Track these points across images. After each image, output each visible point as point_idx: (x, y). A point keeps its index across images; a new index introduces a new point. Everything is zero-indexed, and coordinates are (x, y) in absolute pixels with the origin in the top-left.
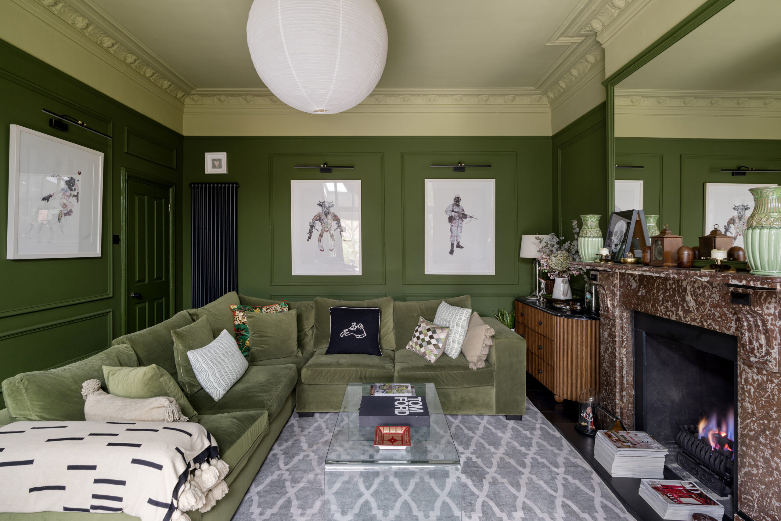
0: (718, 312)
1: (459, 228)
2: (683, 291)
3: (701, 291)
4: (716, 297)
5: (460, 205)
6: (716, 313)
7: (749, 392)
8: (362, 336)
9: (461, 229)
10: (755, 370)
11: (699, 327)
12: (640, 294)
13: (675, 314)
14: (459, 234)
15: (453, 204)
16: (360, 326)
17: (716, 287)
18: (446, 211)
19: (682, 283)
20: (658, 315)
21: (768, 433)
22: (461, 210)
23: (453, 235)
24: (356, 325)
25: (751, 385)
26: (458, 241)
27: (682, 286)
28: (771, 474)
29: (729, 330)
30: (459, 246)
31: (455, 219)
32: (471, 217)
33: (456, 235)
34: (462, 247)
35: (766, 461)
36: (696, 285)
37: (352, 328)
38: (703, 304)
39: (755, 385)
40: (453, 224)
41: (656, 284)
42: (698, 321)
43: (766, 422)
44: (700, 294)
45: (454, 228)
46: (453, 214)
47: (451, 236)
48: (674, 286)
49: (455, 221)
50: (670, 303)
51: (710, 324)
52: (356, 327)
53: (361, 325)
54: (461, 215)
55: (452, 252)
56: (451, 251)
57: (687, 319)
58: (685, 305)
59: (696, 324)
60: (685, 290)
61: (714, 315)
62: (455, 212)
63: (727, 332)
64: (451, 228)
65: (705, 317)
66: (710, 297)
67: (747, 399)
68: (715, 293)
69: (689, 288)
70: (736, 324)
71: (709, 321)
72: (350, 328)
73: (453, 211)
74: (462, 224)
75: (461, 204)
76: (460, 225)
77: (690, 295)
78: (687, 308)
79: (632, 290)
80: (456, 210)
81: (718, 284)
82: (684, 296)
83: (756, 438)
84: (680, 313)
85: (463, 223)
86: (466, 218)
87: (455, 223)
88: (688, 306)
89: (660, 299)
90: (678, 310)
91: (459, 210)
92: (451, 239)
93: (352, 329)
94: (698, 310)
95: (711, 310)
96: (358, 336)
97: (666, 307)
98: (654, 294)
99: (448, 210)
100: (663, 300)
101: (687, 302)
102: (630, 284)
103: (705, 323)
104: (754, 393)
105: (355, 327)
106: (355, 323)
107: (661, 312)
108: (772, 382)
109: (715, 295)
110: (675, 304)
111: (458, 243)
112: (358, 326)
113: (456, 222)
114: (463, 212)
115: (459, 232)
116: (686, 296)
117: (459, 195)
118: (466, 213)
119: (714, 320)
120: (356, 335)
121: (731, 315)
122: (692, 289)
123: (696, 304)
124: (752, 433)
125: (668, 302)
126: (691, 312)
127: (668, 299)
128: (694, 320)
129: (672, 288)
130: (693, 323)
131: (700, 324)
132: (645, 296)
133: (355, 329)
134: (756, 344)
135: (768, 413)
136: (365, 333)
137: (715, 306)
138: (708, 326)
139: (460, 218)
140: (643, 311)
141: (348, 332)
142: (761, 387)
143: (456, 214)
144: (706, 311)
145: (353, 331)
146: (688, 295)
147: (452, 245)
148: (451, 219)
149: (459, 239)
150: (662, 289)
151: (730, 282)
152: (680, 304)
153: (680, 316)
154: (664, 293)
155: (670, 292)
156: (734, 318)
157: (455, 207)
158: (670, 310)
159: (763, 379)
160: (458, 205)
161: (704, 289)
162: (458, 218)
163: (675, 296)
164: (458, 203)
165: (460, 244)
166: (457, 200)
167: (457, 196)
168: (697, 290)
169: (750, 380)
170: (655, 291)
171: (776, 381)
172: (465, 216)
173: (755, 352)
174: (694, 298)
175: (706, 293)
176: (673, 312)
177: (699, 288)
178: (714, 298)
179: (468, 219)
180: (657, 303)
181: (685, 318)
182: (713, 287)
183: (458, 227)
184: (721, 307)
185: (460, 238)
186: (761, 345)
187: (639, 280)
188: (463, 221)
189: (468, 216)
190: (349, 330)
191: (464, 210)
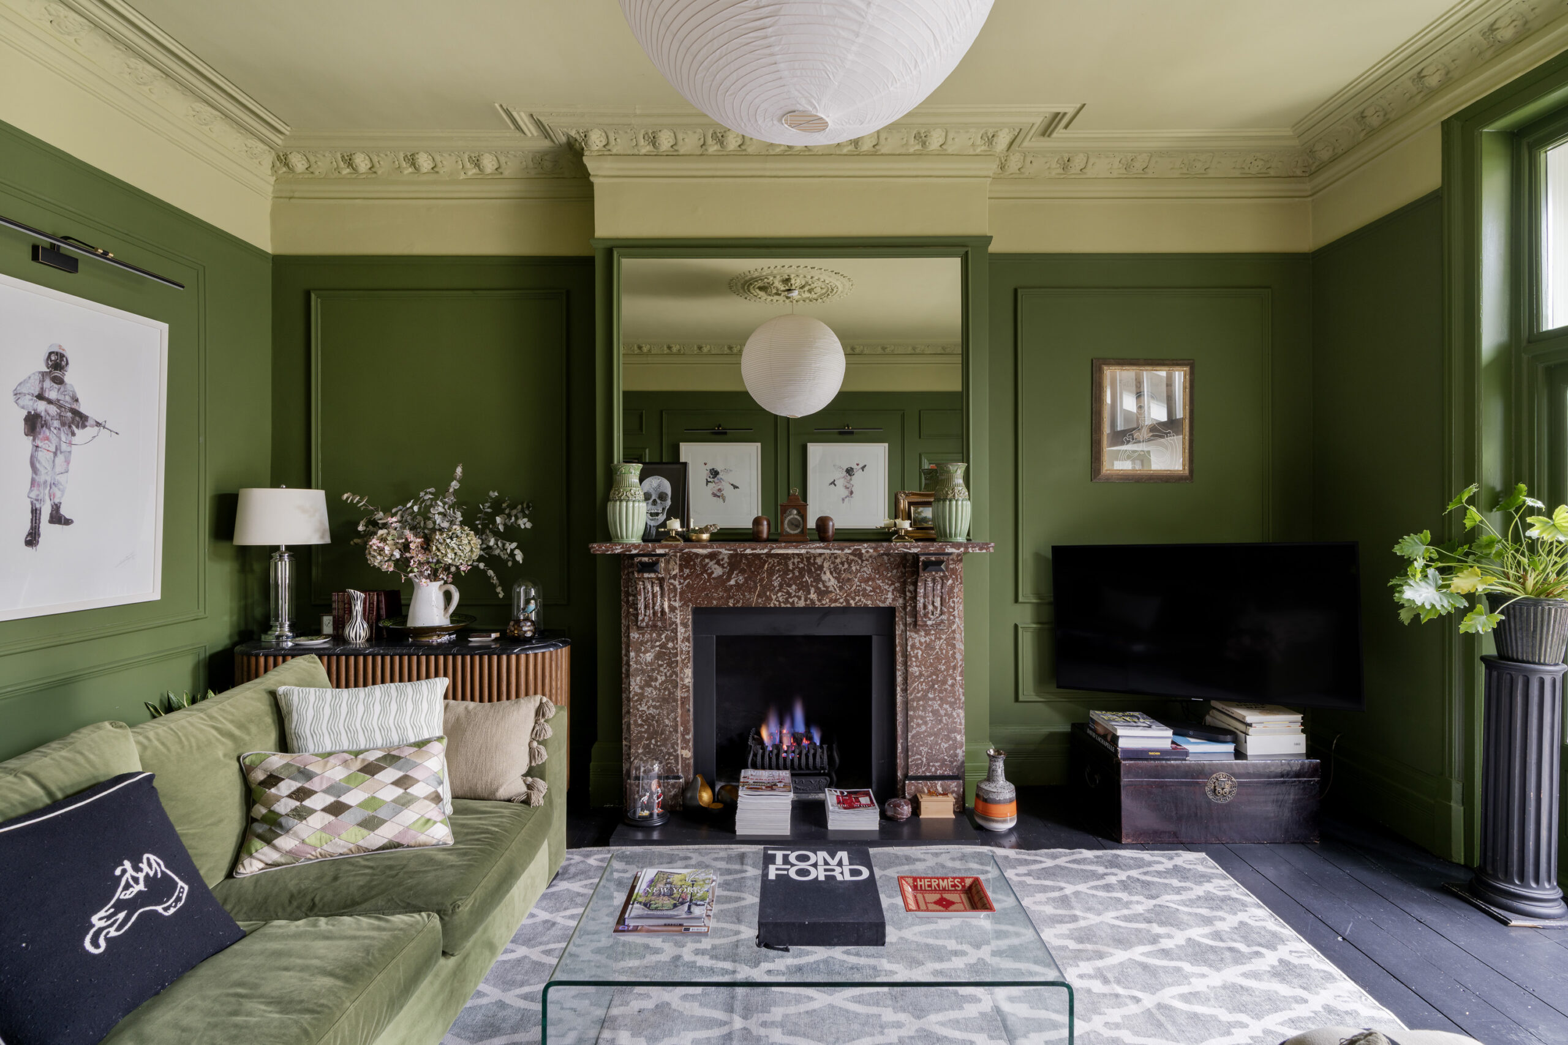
0: (870, 586)
1: (60, 458)
2: (816, 570)
3: (846, 566)
4: (868, 571)
5: (66, 379)
6: (867, 588)
7: (916, 657)
8: (179, 899)
9: (68, 462)
10: (923, 633)
11: (844, 608)
12: (732, 582)
13: (803, 599)
14: (58, 477)
15: (43, 374)
16: (150, 865)
17: (867, 560)
18: (17, 394)
19: (815, 560)
20: (772, 605)
21: (936, 686)
22: (68, 398)
23: (41, 479)
24: (137, 869)
25: (918, 648)
26: (57, 501)
27: (815, 563)
28: (941, 721)
29: (884, 602)
30: (57, 518)
31: (45, 425)
32: (98, 424)
33: (49, 479)
34: (68, 522)
35: (935, 713)
36: (838, 561)
37: (128, 886)
38: (849, 580)
39: (923, 648)
40: (38, 442)
41: (766, 566)
42: (841, 600)
43: (934, 677)
44: (844, 570)
45: (44, 457)
46: (41, 407)
47: (33, 483)
48: (801, 565)
49: (47, 432)
50: (794, 587)
51: (860, 600)
52: (141, 876)
53: (152, 857)
54: (69, 415)
55: (32, 539)
56: (30, 534)
57: (824, 602)
58: (821, 585)
59: (839, 605)
60: (821, 567)
61: (865, 589)
62: (50, 402)
63: (881, 605)
64: (32, 457)
65: (853, 595)
66: (858, 571)
67: (914, 664)
68: (866, 566)
69: (826, 565)
70: (893, 594)
71: (857, 598)
72: (121, 894)
73: (40, 397)
74: (70, 444)
75: (69, 376)
76: (64, 447)
77: (828, 573)
78: (823, 589)
79: (714, 578)
80: (53, 395)
81: (871, 557)
82: (819, 575)
83: (925, 697)
84: (813, 596)
85: (75, 440)
86: (84, 426)
87: (47, 439)
88: (825, 586)
89: (776, 584)
90: (810, 593)
91: (61, 397)
92: (33, 495)
93: (128, 895)
94: (841, 588)
95: (860, 586)
96: (166, 909)
97: (788, 593)
98: (762, 580)
99: (24, 390)
100: (781, 586)
101: (823, 582)
102: (709, 571)
103: (851, 602)
104: (922, 655)
105: (136, 880)
106: (127, 864)
107: (778, 601)
108: (940, 639)
109: (865, 569)
110: (803, 586)
111: (56, 508)
112: (144, 866)
113: (52, 435)
114: (75, 406)
115: (58, 469)
116: (822, 575)
117: (64, 347)
118: (83, 409)
119: (865, 595)
120: (159, 909)
121: (887, 587)
122: (832, 566)
123: (839, 582)
124: (919, 695)
125: (790, 586)
126: (831, 592)
127: (791, 582)
128: (836, 601)
129: (798, 567)
130: (833, 605)
131: (844, 604)
132: (743, 585)
133: (141, 887)
134: (930, 608)
135: (936, 668)
136: (181, 883)
137: (866, 581)
138: (856, 603)
139: (63, 424)
140: (739, 605)
141: (121, 916)
142: (929, 646)
143: (53, 410)
144: (854, 587)
145: (140, 900)
146: (825, 573)
147: (35, 513)
148: (33, 424)
149: (58, 494)
150: (779, 571)
151: (947, 551)
152: (812, 586)
153: (812, 600)
154: (783, 577)
155: (794, 573)
156: (891, 589)
157: (48, 383)
158: (795, 596)
159: (931, 639)
160: (59, 381)
161: (849, 564)
162: (56, 423)
163: (804, 577)
164: (57, 373)
165: (64, 511)
166: (57, 363)
167: (56, 349)
168: (840, 566)
169: (918, 644)
170: (765, 575)
171: (944, 637)
172: (79, 419)
173: (930, 615)
174: (835, 575)
175: (854, 568)
176: (799, 598)
177: (842, 563)
178: (864, 571)
179: (89, 431)
180: (769, 590)
181: (820, 601)
182: (862, 561)
183: (55, 454)
184: (873, 580)
185: (63, 491)
186: (935, 608)
187: (729, 564)
188: (73, 434)
189: (90, 422)
190: (120, 906)
191: (77, 400)
